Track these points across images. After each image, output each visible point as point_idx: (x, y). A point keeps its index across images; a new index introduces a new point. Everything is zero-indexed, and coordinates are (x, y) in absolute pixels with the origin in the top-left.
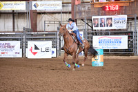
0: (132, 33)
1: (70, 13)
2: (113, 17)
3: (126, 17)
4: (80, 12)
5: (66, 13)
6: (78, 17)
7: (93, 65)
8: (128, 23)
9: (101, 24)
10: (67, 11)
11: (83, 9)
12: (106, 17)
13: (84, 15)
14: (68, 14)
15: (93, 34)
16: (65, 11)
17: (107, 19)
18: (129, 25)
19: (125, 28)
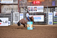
0: (46, 14)
1: (17, 4)
2: (37, 7)
3: (43, 7)
4: (22, 4)
5: (15, 4)
6: (21, 6)
7: (28, 29)
8: (44, 9)
10: (16, 3)
11: (23, 3)
13: (24, 6)
17: (35, 7)
18: (45, 10)
19: (43, 12)
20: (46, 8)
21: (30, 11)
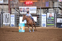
0: (39, 15)
1: (8, 5)
2: (30, 7)
3: (36, 7)
4: (13, 5)
6: (12, 7)
7: (19, 32)
8: (37, 10)
9: (24, 11)
10: (6, 4)
11: (14, 3)
12: (26, 7)
13: (15, 6)
14: (6, 5)
15: (19, 16)
16: (5, 3)
18: (38, 12)
19: (35, 13)
20: (39, 9)
21: (22, 12)
